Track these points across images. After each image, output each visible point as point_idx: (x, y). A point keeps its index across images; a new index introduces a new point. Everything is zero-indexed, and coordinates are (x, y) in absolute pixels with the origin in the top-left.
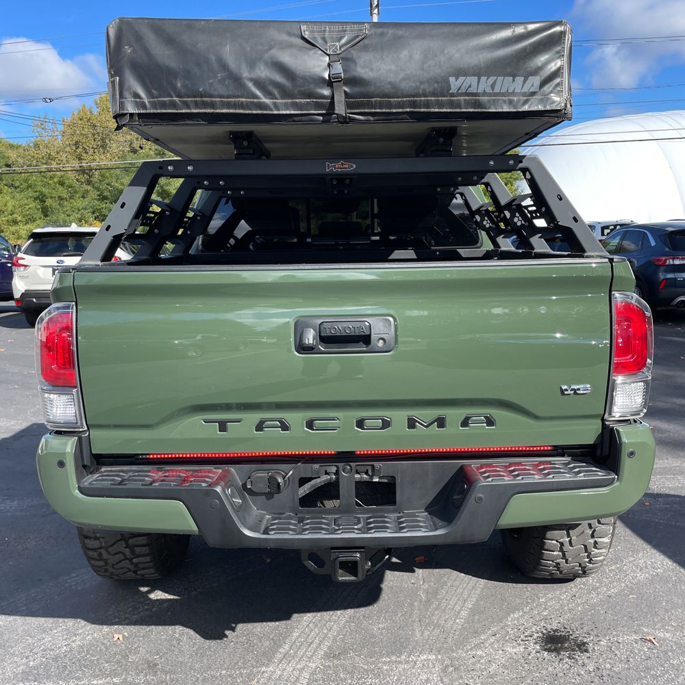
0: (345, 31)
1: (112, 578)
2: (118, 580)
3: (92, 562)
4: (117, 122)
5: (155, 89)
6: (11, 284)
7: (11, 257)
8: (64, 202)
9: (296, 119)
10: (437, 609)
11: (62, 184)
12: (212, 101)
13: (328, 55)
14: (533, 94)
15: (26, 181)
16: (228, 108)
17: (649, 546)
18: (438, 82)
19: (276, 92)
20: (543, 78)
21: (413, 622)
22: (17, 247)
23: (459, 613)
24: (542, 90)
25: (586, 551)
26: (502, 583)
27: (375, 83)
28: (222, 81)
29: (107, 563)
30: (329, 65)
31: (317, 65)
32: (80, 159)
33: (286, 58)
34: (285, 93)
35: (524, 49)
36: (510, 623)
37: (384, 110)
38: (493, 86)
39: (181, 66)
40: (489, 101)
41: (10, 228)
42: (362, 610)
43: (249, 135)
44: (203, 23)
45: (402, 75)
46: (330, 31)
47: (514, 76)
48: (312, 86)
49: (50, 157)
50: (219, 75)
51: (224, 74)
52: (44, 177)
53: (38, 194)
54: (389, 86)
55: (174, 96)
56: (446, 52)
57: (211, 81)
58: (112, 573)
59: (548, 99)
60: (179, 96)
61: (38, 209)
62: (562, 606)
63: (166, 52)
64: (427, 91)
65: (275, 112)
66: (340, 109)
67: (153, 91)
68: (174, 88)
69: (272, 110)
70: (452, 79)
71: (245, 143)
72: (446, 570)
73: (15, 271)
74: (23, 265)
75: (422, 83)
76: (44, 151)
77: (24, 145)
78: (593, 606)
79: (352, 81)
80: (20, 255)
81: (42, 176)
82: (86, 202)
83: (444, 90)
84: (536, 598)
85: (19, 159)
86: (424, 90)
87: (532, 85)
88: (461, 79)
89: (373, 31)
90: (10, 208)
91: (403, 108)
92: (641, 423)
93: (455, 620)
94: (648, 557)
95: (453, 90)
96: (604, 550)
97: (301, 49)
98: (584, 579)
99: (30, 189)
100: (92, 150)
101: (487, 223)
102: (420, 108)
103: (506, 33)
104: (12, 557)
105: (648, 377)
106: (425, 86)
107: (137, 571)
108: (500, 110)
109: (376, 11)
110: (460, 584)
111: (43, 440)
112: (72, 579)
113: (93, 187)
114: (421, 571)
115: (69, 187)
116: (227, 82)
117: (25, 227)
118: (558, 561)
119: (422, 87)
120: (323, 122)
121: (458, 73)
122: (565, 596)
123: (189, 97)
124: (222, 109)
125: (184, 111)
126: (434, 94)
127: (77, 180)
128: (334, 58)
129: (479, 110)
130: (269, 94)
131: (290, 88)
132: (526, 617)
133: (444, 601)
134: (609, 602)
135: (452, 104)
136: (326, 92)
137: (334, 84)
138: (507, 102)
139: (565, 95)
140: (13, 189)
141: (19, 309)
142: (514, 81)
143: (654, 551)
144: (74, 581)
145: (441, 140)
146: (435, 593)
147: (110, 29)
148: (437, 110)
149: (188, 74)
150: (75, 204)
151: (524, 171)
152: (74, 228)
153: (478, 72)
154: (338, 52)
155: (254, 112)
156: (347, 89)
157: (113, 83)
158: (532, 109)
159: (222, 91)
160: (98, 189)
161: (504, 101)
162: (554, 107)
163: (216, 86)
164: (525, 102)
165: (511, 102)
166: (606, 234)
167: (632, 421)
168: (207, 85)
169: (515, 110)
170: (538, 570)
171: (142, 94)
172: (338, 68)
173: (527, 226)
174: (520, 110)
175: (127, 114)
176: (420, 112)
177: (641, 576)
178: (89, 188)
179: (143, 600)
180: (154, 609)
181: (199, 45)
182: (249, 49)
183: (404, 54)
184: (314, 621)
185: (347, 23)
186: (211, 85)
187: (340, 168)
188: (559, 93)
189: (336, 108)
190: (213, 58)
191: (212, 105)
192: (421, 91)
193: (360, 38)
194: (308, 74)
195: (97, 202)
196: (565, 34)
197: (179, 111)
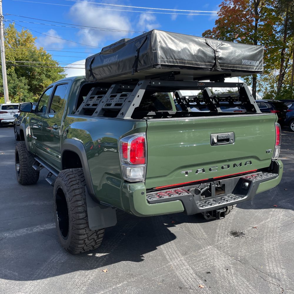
9: (204, 69)
13: (214, 50)
18: (240, 61)
23: (202, 234)
30: (215, 53)
37: (226, 68)
38: (250, 63)
40: (249, 68)
47: (254, 61)
48: (211, 59)
54: (229, 61)
55: (174, 59)
59: (260, 68)
67: (167, 57)
68: (174, 56)
70: (243, 60)
75: (236, 61)
78: (233, 223)
83: (240, 64)
86: (237, 63)
87: (257, 64)
88: (245, 60)
93: (204, 236)
95: (243, 64)
108: (251, 70)
120: (209, 70)
121: (245, 59)
123: (178, 60)
125: (176, 64)
129: (247, 70)
130: (200, 61)
136: (214, 61)
153: (248, 59)
154: (216, 49)
156: (219, 61)
164: (256, 68)
171: (164, 58)
172: (217, 54)
173: (216, 104)
175: (160, 64)
193: (220, 45)
194: (210, 55)
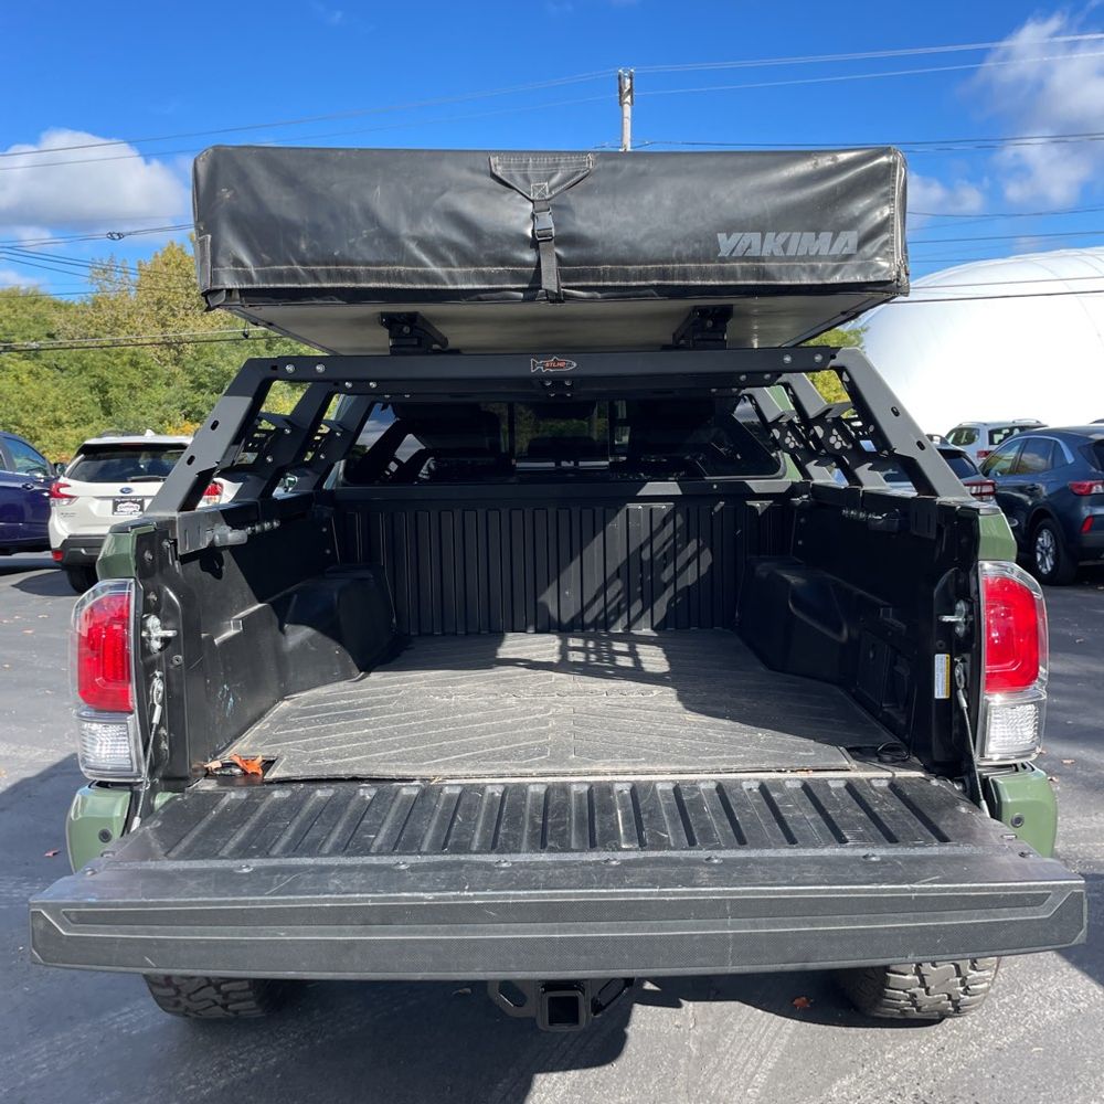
0: (557, 165)
1: (187, 1016)
2: (197, 1019)
3: (156, 990)
4: (207, 302)
5: (266, 253)
6: (47, 524)
7: (48, 482)
8: (136, 392)
9: (482, 296)
10: (715, 1070)
11: (134, 364)
12: (352, 271)
13: (532, 201)
14: (848, 257)
15: (78, 359)
16: (379, 280)
17: (1066, 964)
18: (700, 241)
19: (452, 257)
20: (862, 234)
21: (676, 1092)
22: (59, 466)
23: (752, 1076)
24: (861, 252)
25: (959, 975)
26: (823, 1026)
27: (603, 243)
28: (369, 241)
29: (179, 992)
30: (533, 216)
31: (516, 216)
32: (164, 325)
33: (468, 206)
34: (466, 258)
35: (833, 190)
36: (835, 1095)
37: (617, 283)
38: (785, 247)
39: (307, 220)
40: (780, 268)
41: (50, 432)
42: (593, 1073)
43: (412, 318)
44: (340, 153)
45: (644, 230)
46: (535, 166)
47: (817, 231)
48: (507, 248)
49: (116, 322)
50: (365, 232)
51: (372, 230)
52: (108, 353)
53: (96, 380)
54: (624, 247)
55: (294, 262)
56: (712, 195)
57: (352, 240)
58: (187, 1009)
59: (871, 265)
60: (303, 263)
61: (96, 404)
62: (922, 1066)
63: (285, 198)
64: (684, 254)
65: (451, 287)
66: (550, 282)
67: (263, 255)
68: (295, 251)
69: (445, 283)
70: (721, 237)
71: (406, 329)
72: (733, 1003)
73: (54, 505)
74: (66, 496)
75: (674, 242)
76: (108, 314)
77: (76, 304)
78: (972, 1066)
79: (567, 240)
80: (63, 480)
81: (105, 352)
82: (172, 391)
83: (711, 254)
84: (879, 1053)
85: (69, 327)
86: (678, 253)
87: (846, 245)
88: (736, 236)
89: (600, 165)
90: (51, 401)
91: (646, 280)
92: (1033, 769)
93: (746, 1089)
94: (1063, 981)
95: (724, 252)
96: (987, 973)
97: (489, 191)
98: (958, 1020)
99: (84, 373)
100: (182, 312)
101: (790, 441)
102: (673, 280)
103: (804, 167)
104: (27, 979)
105: (1041, 696)
106: (681, 247)
107: (227, 1005)
108: (798, 282)
109: (628, 99)
110: (755, 1028)
111: (78, 796)
112: (123, 1018)
113: (184, 368)
114: (691, 1004)
115: (146, 370)
116: (376, 242)
117: (74, 432)
118: (912, 990)
119: (676, 248)
120: (524, 300)
121: (731, 227)
122: (926, 1049)
123: (318, 264)
124: (369, 282)
125: (309, 285)
126: (694, 259)
127: (159, 357)
128: (540, 207)
129: (765, 282)
130: (441, 260)
131: (474, 250)
132: (863, 1085)
133: (727, 1057)
134: (999, 1059)
135: (722, 274)
136: (529, 256)
137: (541, 244)
138: (808, 269)
139: (898, 259)
140: (58, 372)
141: (59, 565)
142: (817, 238)
143: (1075, 972)
144: (126, 1020)
145: (710, 323)
146: (714, 1044)
147: (198, 163)
148: (699, 283)
149: (317, 231)
150: (154, 394)
151: (840, 370)
152: (149, 437)
153: (761, 226)
154: (547, 197)
155: (419, 286)
156: (559, 251)
157: (202, 243)
158: (846, 280)
159: (369, 255)
160: (191, 372)
161: (804, 269)
162: (880, 277)
163: (359, 247)
164: (836, 270)
165: (813, 270)
166: (996, 442)
167: (1020, 767)
168: (346, 245)
169: (820, 282)
170: (881, 1006)
171: (246, 260)
172: (547, 221)
173: (851, 450)
174: (828, 282)
175: (222, 290)
176: (673, 286)
177: (1052, 1015)
178: (177, 370)
179: (236, 1053)
180: (253, 1070)
181: (335, 186)
182: (410, 192)
183: (649, 198)
184: (513, 1090)
185: (560, 153)
186: (352, 246)
187: (553, 368)
188: (888, 256)
189: (544, 280)
190: (354, 205)
191: (354, 277)
192: (674, 255)
193: (581, 175)
194: (500, 229)
195: (188, 393)
196: (895, 168)
197: (303, 286)
